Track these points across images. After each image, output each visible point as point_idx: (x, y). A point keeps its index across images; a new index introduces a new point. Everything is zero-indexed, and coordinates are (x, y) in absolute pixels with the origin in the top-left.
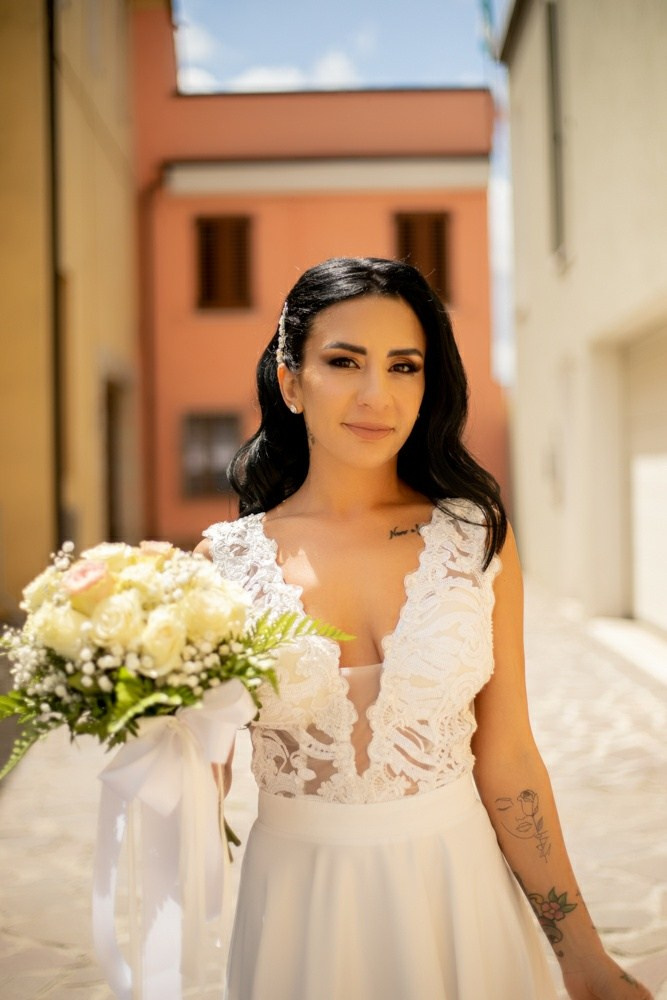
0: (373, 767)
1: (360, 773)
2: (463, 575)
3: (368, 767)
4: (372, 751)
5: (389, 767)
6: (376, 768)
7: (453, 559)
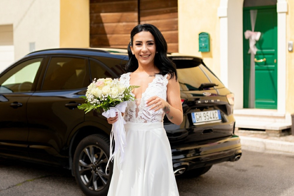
0: (138, 116)
1: (136, 117)
2: (160, 83)
3: (137, 116)
4: (139, 113)
5: (141, 116)
6: (139, 116)
7: (159, 80)
